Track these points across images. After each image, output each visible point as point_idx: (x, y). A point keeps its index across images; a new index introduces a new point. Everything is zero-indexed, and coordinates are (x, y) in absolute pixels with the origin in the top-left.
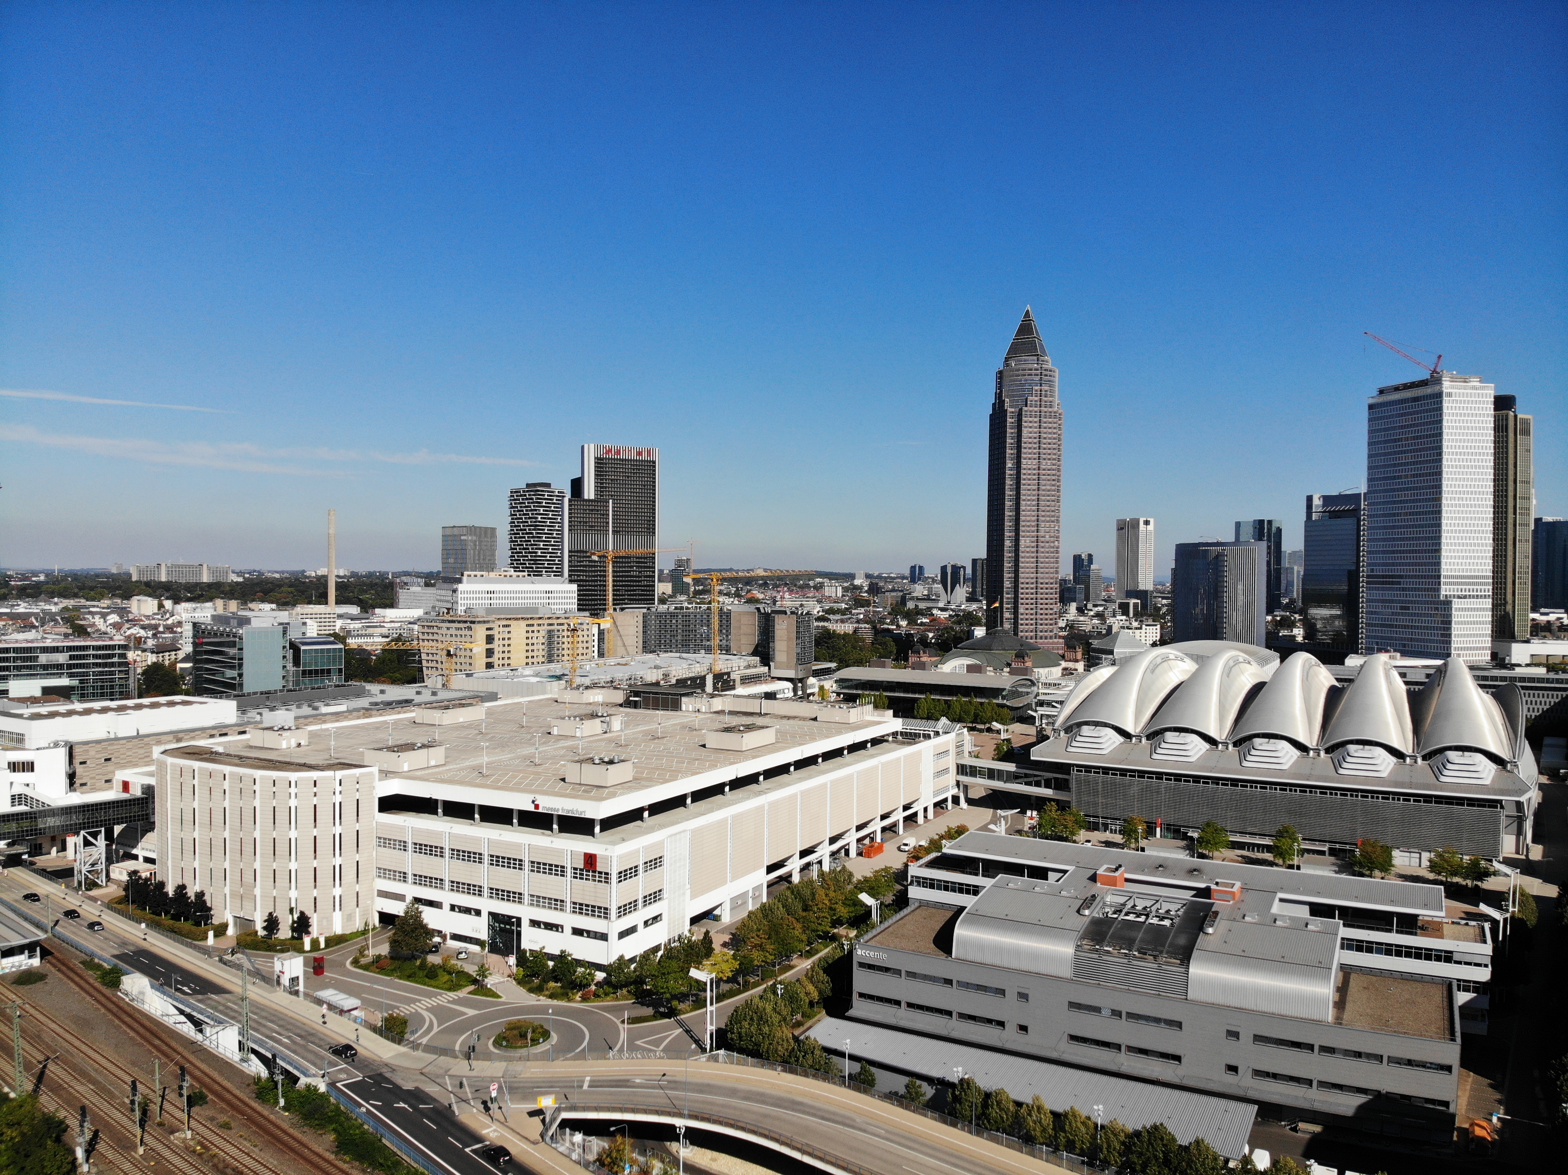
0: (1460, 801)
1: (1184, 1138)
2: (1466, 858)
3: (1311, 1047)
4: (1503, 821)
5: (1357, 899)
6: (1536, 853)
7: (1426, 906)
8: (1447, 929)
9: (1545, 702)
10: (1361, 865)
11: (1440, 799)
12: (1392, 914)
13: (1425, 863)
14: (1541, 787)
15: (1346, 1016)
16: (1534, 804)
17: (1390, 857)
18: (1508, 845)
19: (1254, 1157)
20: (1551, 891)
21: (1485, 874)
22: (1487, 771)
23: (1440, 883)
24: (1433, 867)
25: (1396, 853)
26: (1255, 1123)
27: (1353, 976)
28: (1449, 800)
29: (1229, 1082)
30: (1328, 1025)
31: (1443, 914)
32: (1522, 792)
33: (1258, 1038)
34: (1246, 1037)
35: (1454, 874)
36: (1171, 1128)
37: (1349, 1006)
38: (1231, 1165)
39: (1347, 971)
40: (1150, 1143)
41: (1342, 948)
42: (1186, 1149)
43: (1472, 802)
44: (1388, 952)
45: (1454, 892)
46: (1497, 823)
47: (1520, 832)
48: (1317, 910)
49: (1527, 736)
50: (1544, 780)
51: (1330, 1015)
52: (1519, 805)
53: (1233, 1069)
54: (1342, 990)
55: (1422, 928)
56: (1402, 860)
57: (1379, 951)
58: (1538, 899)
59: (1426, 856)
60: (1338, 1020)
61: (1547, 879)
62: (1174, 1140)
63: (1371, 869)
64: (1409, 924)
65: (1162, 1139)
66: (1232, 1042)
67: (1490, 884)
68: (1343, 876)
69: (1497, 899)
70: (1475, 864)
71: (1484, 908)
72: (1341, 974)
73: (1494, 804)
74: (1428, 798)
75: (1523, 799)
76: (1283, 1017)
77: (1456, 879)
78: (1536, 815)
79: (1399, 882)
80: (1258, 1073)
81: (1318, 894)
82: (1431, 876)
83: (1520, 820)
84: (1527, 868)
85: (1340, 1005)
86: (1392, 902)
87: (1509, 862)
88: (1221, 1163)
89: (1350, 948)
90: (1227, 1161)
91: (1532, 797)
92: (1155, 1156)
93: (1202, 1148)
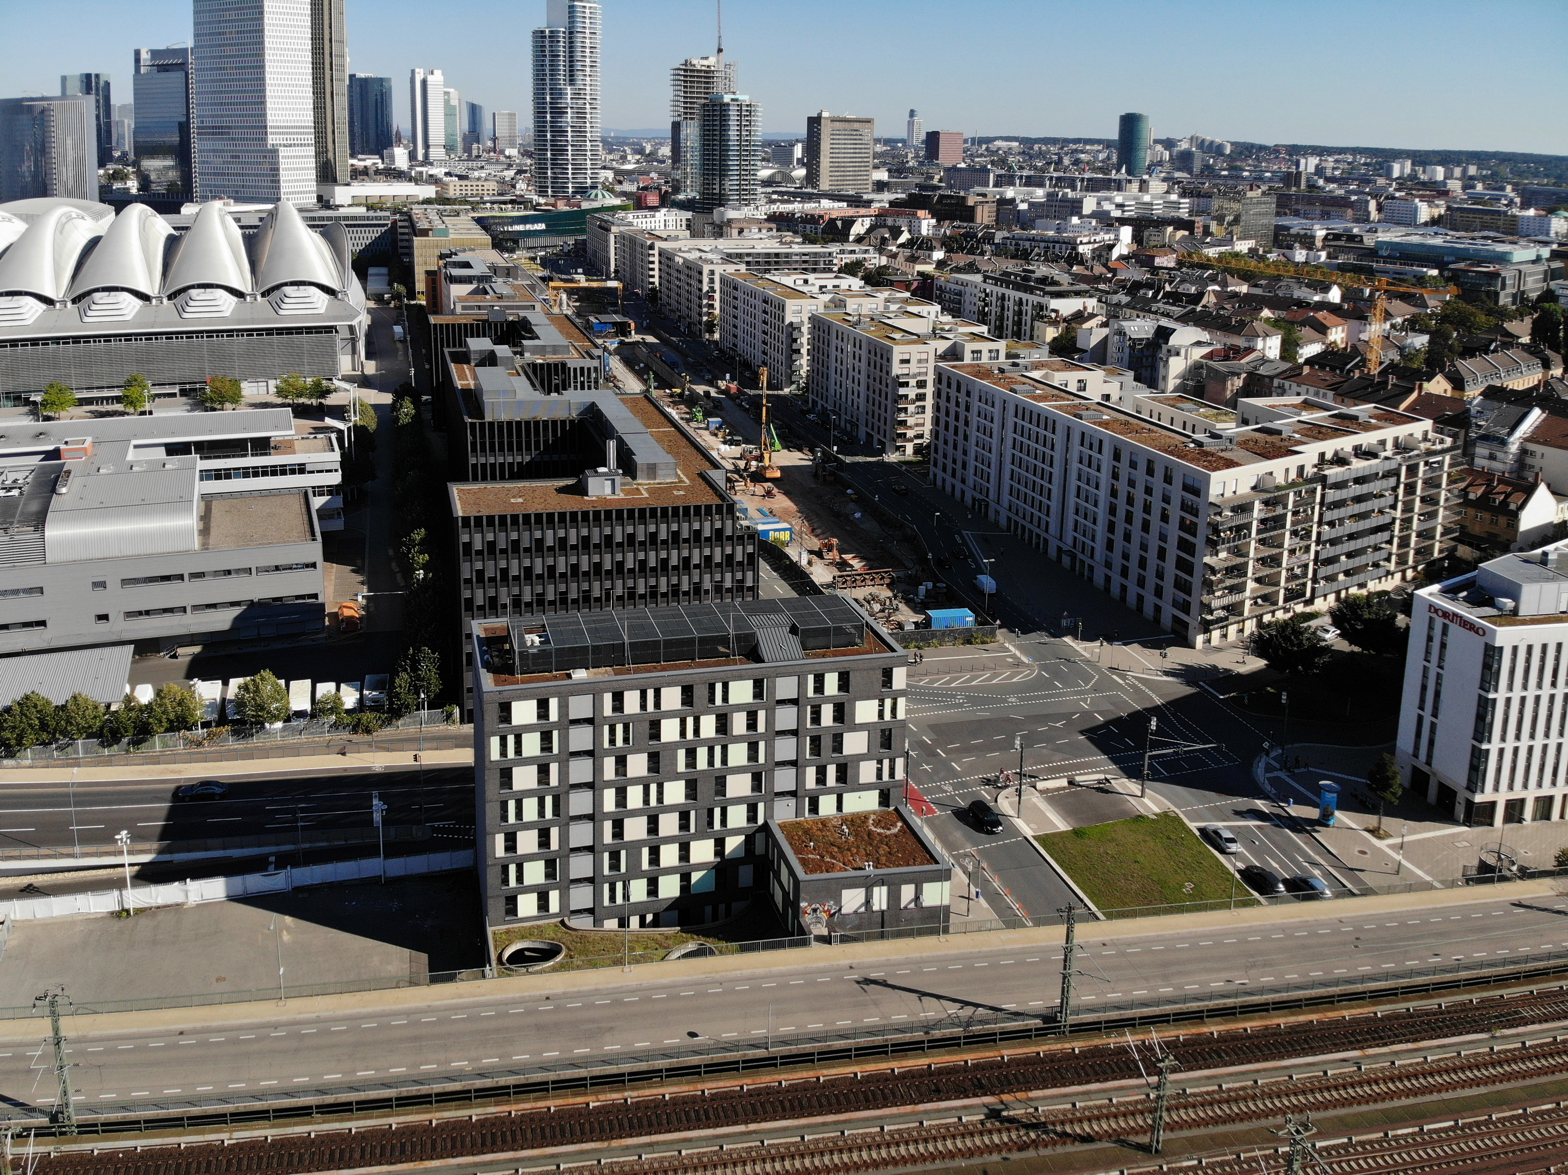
0: (299, 330)
1: (58, 700)
2: (309, 380)
3: (181, 577)
4: (339, 344)
5: (211, 432)
6: (371, 367)
7: (276, 428)
8: (297, 445)
9: (368, 236)
10: (212, 400)
11: (280, 331)
12: (245, 441)
13: (273, 390)
14: (369, 311)
15: (212, 540)
16: (364, 327)
17: (239, 389)
18: (345, 364)
19: (136, 694)
20: (387, 398)
21: (327, 392)
22: (321, 300)
23: (289, 405)
24: (280, 392)
25: (244, 385)
26: (133, 662)
27: (214, 503)
28: (289, 331)
29: (103, 632)
30: (195, 553)
31: (293, 432)
32: (353, 317)
33: (125, 582)
34: (113, 583)
35: (300, 395)
36: (44, 693)
37: (214, 532)
38: (113, 708)
39: (208, 499)
40: (22, 713)
41: (201, 479)
42: (63, 707)
43: (309, 330)
44: (246, 475)
45: (301, 412)
46: (333, 346)
47: (354, 351)
48: (173, 449)
49: (354, 267)
50: (372, 304)
51: (196, 543)
52: (351, 328)
53: (104, 617)
54: (206, 518)
55: (275, 448)
56: (250, 390)
57: (237, 476)
58: (376, 407)
59: (272, 383)
60: (205, 546)
61: (382, 389)
62: (48, 703)
63: (222, 403)
64: (262, 446)
65: (35, 706)
66: (100, 591)
67: (332, 400)
68: (196, 413)
69: (339, 412)
70: (317, 384)
71: (329, 421)
72: (203, 504)
73: (329, 329)
74: (269, 331)
75: (354, 323)
76: (150, 556)
77: (301, 400)
78: (368, 336)
79: (250, 410)
80: (129, 614)
81: (173, 434)
82: (279, 401)
83: (354, 341)
84: (365, 382)
85: (205, 531)
86: (245, 430)
87: (347, 379)
88: (102, 709)
89: (209, 478)
90: (108, 706)
91: (363, 321)
92: (30, 725)
93: (80, 701)
